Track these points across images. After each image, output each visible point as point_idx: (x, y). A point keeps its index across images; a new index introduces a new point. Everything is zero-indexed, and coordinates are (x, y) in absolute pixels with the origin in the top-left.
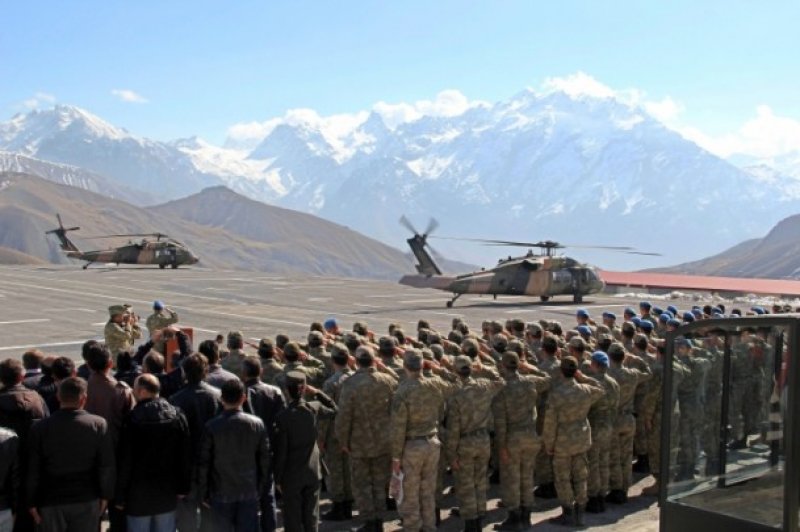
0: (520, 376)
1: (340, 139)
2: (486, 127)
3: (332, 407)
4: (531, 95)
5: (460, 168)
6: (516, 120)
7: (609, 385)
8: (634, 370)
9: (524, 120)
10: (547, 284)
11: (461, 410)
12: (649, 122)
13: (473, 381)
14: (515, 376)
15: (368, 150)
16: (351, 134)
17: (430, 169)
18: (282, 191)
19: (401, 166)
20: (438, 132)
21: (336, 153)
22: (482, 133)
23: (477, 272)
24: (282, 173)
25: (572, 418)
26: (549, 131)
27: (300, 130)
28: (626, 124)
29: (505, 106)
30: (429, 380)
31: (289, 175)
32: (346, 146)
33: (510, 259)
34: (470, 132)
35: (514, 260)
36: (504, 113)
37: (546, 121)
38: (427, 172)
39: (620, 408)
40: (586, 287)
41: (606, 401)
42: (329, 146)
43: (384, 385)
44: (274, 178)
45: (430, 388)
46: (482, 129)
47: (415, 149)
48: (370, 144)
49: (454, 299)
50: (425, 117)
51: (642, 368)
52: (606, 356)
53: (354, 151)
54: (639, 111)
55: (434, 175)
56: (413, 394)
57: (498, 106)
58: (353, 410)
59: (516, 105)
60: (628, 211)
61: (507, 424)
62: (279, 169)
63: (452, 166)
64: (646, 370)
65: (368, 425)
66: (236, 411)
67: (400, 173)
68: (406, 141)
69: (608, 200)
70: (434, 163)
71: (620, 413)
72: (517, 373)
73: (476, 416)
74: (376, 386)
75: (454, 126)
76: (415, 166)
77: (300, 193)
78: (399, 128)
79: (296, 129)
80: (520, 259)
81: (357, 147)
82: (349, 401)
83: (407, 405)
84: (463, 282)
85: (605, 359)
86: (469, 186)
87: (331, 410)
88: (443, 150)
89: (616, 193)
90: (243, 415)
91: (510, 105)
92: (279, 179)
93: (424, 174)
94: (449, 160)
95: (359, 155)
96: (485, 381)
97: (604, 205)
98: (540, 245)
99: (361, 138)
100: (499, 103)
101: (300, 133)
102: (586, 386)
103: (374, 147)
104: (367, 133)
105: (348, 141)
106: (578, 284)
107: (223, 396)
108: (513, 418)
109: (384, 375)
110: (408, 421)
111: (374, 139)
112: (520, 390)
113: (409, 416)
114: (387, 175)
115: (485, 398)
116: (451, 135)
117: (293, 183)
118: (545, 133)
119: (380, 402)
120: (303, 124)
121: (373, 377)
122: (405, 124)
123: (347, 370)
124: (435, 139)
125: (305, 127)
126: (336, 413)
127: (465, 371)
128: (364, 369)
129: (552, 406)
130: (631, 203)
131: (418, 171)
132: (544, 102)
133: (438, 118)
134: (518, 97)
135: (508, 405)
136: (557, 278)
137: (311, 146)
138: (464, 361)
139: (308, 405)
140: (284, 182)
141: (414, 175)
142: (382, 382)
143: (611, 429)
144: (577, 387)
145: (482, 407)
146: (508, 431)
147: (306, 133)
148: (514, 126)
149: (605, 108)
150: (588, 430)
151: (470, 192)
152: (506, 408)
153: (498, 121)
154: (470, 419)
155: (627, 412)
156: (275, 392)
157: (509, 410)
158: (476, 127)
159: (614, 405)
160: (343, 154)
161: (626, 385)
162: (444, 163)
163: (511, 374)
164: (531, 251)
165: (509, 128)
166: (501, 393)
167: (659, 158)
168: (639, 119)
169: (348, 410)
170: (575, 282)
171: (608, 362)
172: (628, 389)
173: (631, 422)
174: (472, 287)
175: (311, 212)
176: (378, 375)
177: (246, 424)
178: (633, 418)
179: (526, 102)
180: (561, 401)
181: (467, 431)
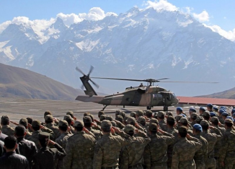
0: (158, 136)
1: (41, 31)
2: (115, 26)
3: (63, 152)
4: (137, 10)
5: (102, 46)
6: (130, 22)
7: (202, 141)
8: (214, 134)
9: (134, 22)
10: (150, 101)
11: (129, 154)
12: (196, 23)
13: (135, 138)
14: (156, 136)
15: (56, 37)
16: (47, 29)
17: (87, 47)
18: (12, 58)
19: (73, 45)
20: (91, 28)
21: (40, 38)
22: (113, 29)
23: (115, 94)
24: (11, 49)
25: (186, 159)
26: (146, 27)
27: (21, 27)
28: (184, 24)
29: (124, 15)
30: (115, 137)
31: (16, 50)
32: (45, 35)
33: (131, 88)
34: (107, 28)
35: (134, 88)
36: (124, 19)
37: (145, 23)
38: (86, 48)
39: (209, 154)
40: (169, 102)
41: (202, 150)
42: (36, 35)
43: (89, 141)
44: (8, 51)
45: (115, 141)
46: (113, 27)
47: (80, 36)
48: (57, 34)
49: (104, 109)
50: (84, 20)
51: (218, 133)
52: (200, 126)
53: (49, 37)
54: (191, 18)
55: (89, 49)
56: (106, 144)
57: (121, 15)
58: (73, 154)
59: (130, 15)
60: (186, 67)
61: (151, 162)
62: (10, 46)
63: (98, 45)
64: (220, 134)
65: (80, 162)
66: (12, 153)
67: (72, 48)
68: (75, 33)
69: (176, 62)
70: (89, 43)
71: (208, 157)
72: (157, 135)
73: (137, 156)
74: (85, 141)
75: (99, 25)
76: (79, 45)
77: (22, 58)
78: (71, 26)
79: (19, 26)
80: (136, 87)
81: (51, 36)
82: (71, 149)
83: (103, 150)
84: (108, 99)
85: (200, 128)
86: (107, 55)
87: (62, 153)
88: (93, 37)
89: (179, 58)
90: (16, 155)
91: (127, 15)
92: (11, 51)
93: (84, 49)
94: (97, 42)
95: (52, 39)
96: (141, 138)
97: (174, 64)
98: (146, 81)
99: (52, 31)
100: (122, 14)
101: (21, 28)
102: (192, 142)
103: (59, 36)
104: (55, 28)
105: (46, 32)
106: (165, 101)
107: (5, 145)
108: (155, 159)
109: (89, 135)
110: (103, 159)
111: (59, 32)
112: (158, 143)
113: (103, 156)
114: (66, 49)
115: (141, 147)
116: (98, 29)
117: (18, 54)
118: (144, 29)
119: (87, 150)
120: (23, 24)
121: (83, 136)
122: (75, 24)
123: (67, 134)
124: (90, 32)
125: (24, 25)
126: (65, 155)
127: (131, 133)
128: (78, 132)
129: (176, 152)
130: (187, 63)
131: (81, 48)
132: (144, 13)
133: (91, 21)
134: (131, 11)
135: (151, 151)
136: (155, 97)
137: (27, 35)
138: (131, 127)
139: (50, 150)
140: (13, 53)
141: (79, 49)
142: (88, 139)
143: (204, 165)
144: (188, 142)
145: (140, 152)
146: (152, 165)
147: (25, 29)
148: (129, 25)
149: (174, 16)
150: (194, 165)
151: (107, 58)
152: (151, 153)
153: (121, 22)
154: (134, 158)
155: (212, 156)
156: (32, 144)
157: (152, 154)
158: (110, 26)
159: (206, 153)
160: (43, 39)
161: (211, 142)
162: (94, 44)
163: (153, 135)
164: (142, 84)
165: (127, 26)
166: (148, 145)
167: (200, 41)
168: (191, 22)
169: (70, 154)
170: (164, 99)
171: (201, 129)
172: (212, 144)
173: (214, 162)
174: (112, 102)
175: (27, 68)
176: (86, 135)
177: (18, 159)
178: (215, 160)
179: (134, 13)
180: (180, 150)
181: (132, 165)
